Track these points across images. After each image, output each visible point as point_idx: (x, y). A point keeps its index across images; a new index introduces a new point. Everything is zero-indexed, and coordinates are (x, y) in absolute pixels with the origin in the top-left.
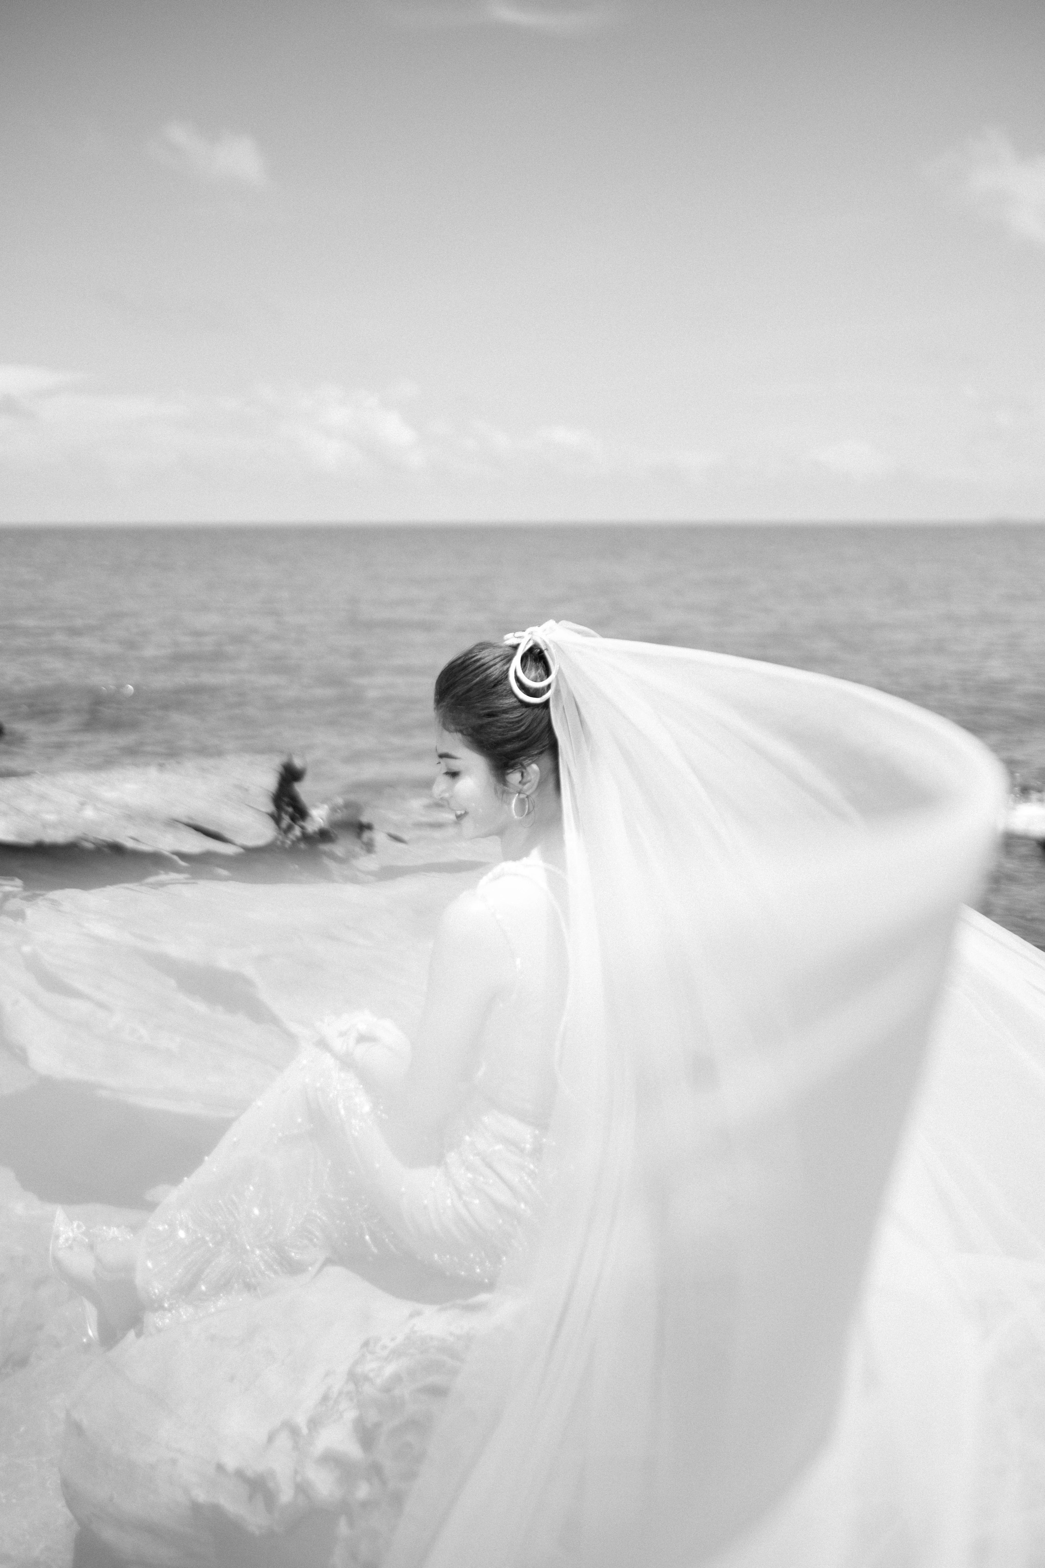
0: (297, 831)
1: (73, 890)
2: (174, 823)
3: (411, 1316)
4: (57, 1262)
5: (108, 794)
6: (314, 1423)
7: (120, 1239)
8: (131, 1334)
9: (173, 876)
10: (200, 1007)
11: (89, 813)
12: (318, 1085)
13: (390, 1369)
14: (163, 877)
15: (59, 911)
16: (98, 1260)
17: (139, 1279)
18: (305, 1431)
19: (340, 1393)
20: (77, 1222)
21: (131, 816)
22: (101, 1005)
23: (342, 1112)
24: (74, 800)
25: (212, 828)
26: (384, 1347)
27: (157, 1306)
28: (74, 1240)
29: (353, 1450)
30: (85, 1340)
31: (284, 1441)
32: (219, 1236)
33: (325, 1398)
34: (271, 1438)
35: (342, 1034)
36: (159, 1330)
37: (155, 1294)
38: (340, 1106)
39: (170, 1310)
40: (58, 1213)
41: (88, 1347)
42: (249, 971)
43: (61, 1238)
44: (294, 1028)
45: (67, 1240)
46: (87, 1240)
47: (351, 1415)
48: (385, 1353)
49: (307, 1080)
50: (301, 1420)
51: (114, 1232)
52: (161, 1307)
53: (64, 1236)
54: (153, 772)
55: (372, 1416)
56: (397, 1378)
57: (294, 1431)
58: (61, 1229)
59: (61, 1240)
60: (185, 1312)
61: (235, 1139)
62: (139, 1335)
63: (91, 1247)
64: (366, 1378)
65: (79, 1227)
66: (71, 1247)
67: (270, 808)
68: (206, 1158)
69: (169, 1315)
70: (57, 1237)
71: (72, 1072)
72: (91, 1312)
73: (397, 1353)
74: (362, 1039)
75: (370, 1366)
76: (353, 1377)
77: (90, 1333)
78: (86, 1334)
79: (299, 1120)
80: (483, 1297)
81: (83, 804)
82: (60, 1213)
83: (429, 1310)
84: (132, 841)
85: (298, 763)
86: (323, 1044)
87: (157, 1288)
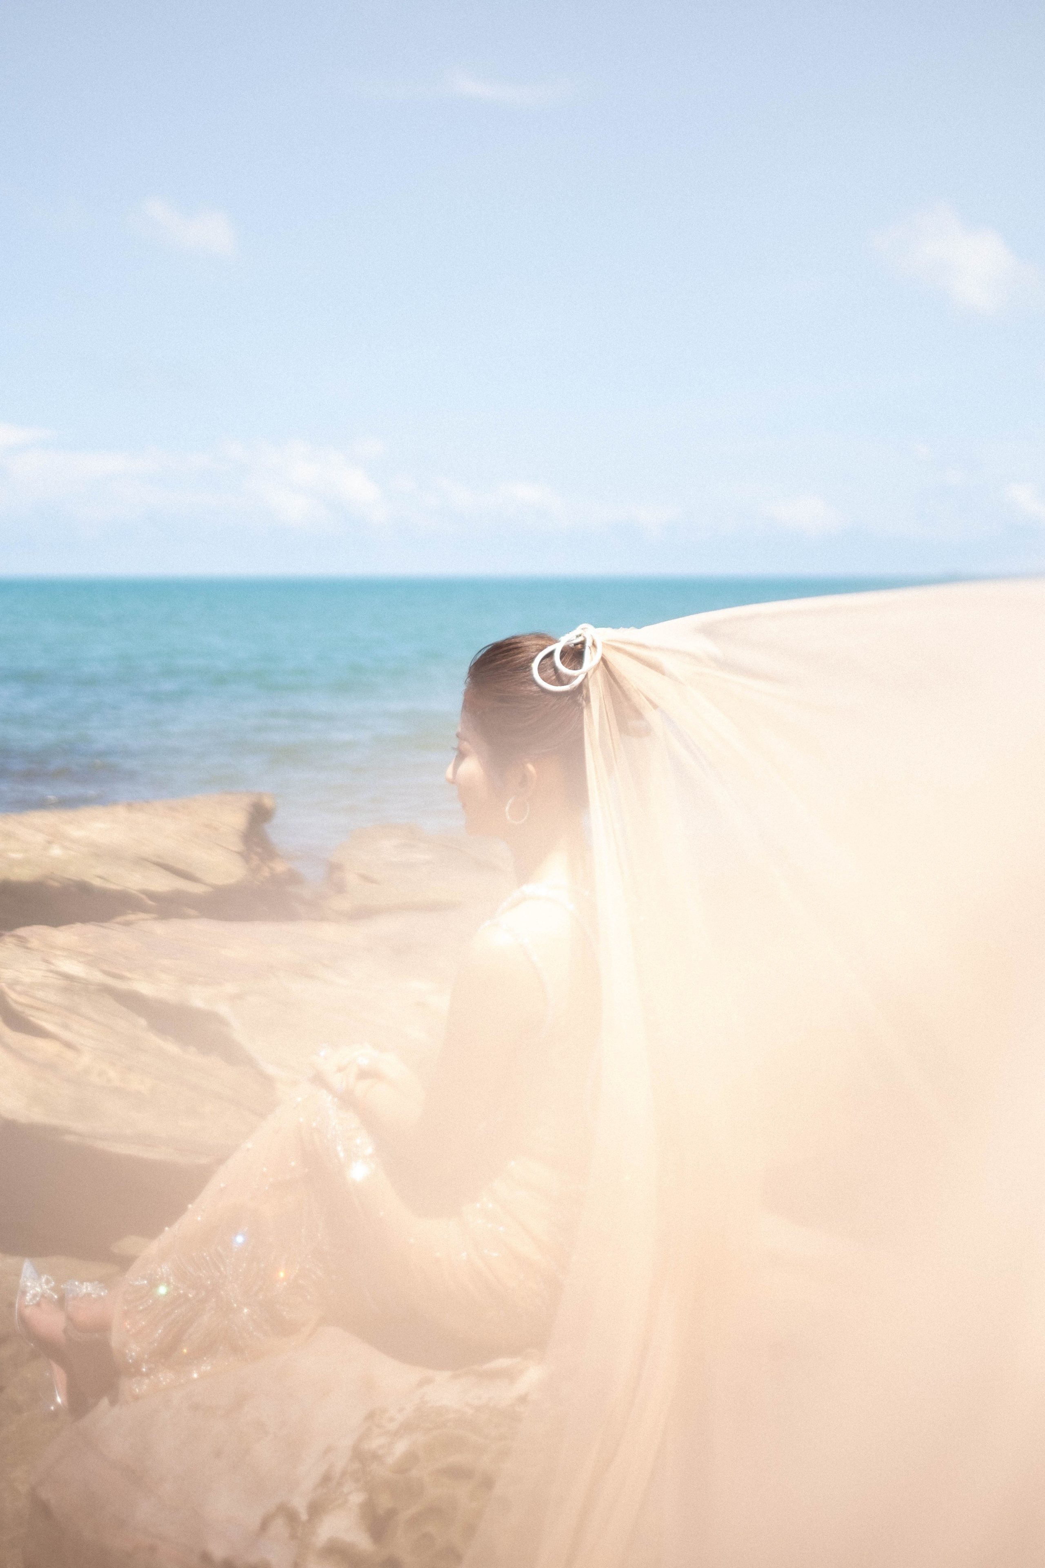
0: (266, 872)
1: (41, 927)
2: (141, 861)
3: (421, 1384)
4: (23, 1320)
5: (76, 833)
6: (316, 1509)
7: (93, 1296)
8: (105, 1402)
9: (142, 915)
10: (171, 1048)
11: (56, 851)
12: (314, 1124)
13: (401, 1447)
14: (131, 917)
15: (27, 948)
16: (70, 1319)
17: (115, 1340)
18: (304, 1517)
19: (344, 1473)
20: (45, 1276)
21: (99, 853)
22: (68, 1045)
23: (342, 1154)
24: (40, 838)
25: (181, 866)
26: (392, 1420)
27: (134, 1370)
28: (43, 1296)
29: (362, 1541)
30: (52, 1408)
31: (279, 1527)
32: (204, 1293)
33: (326, 1479)
34: (265, 1525)
35: (340, 1070)
36: (137, 1398)
37: (131, 1357)
38: (339, 1148)
39: (147, 1375)
40: (25, 1267)
41: (55, 1415)
42: (223, 1009)
43: (28, 1294)
44: (271, 1070)
45: (34, 1296)
46: (56, 1297)
47: (357, 1498)
48: (393, 1426)
49: (301, 1120)
50: (300, 1504)
51: (87, 1288)
52: (138, 1372)
53: (31, 1292)
54: (121, 812)
55: (385, 1502)
56: (411, 1458)
57: (291, 1517)
58: (29, 1284)
59: (28, 1297)
60: (165, 1377)
61: (222, 1185)
62: (113, 1403)
63: (62, 1302)
64: (375, 1457)
65: (48, 1282)
66: (38, 1304)
67: (239, 847)
68: (190, 1206)
69: (147, 1381)
70: (24, 1293)
71: (37, 1115)
72: (59, 1376)
73: (407, 1428)
74: (364, 1074)
75: (375, 1443)
76: (359, 1455)
77: (59, 1400)
78: (54, 1401)
79: (293, 1164)
80: (502, 1363)
81: (50, 843)
82: (27, 1267)
83: (442, 1377)
84: (98, 880)
85: (268, 802)
86: (319, 1080)
87: (134, 1350)
